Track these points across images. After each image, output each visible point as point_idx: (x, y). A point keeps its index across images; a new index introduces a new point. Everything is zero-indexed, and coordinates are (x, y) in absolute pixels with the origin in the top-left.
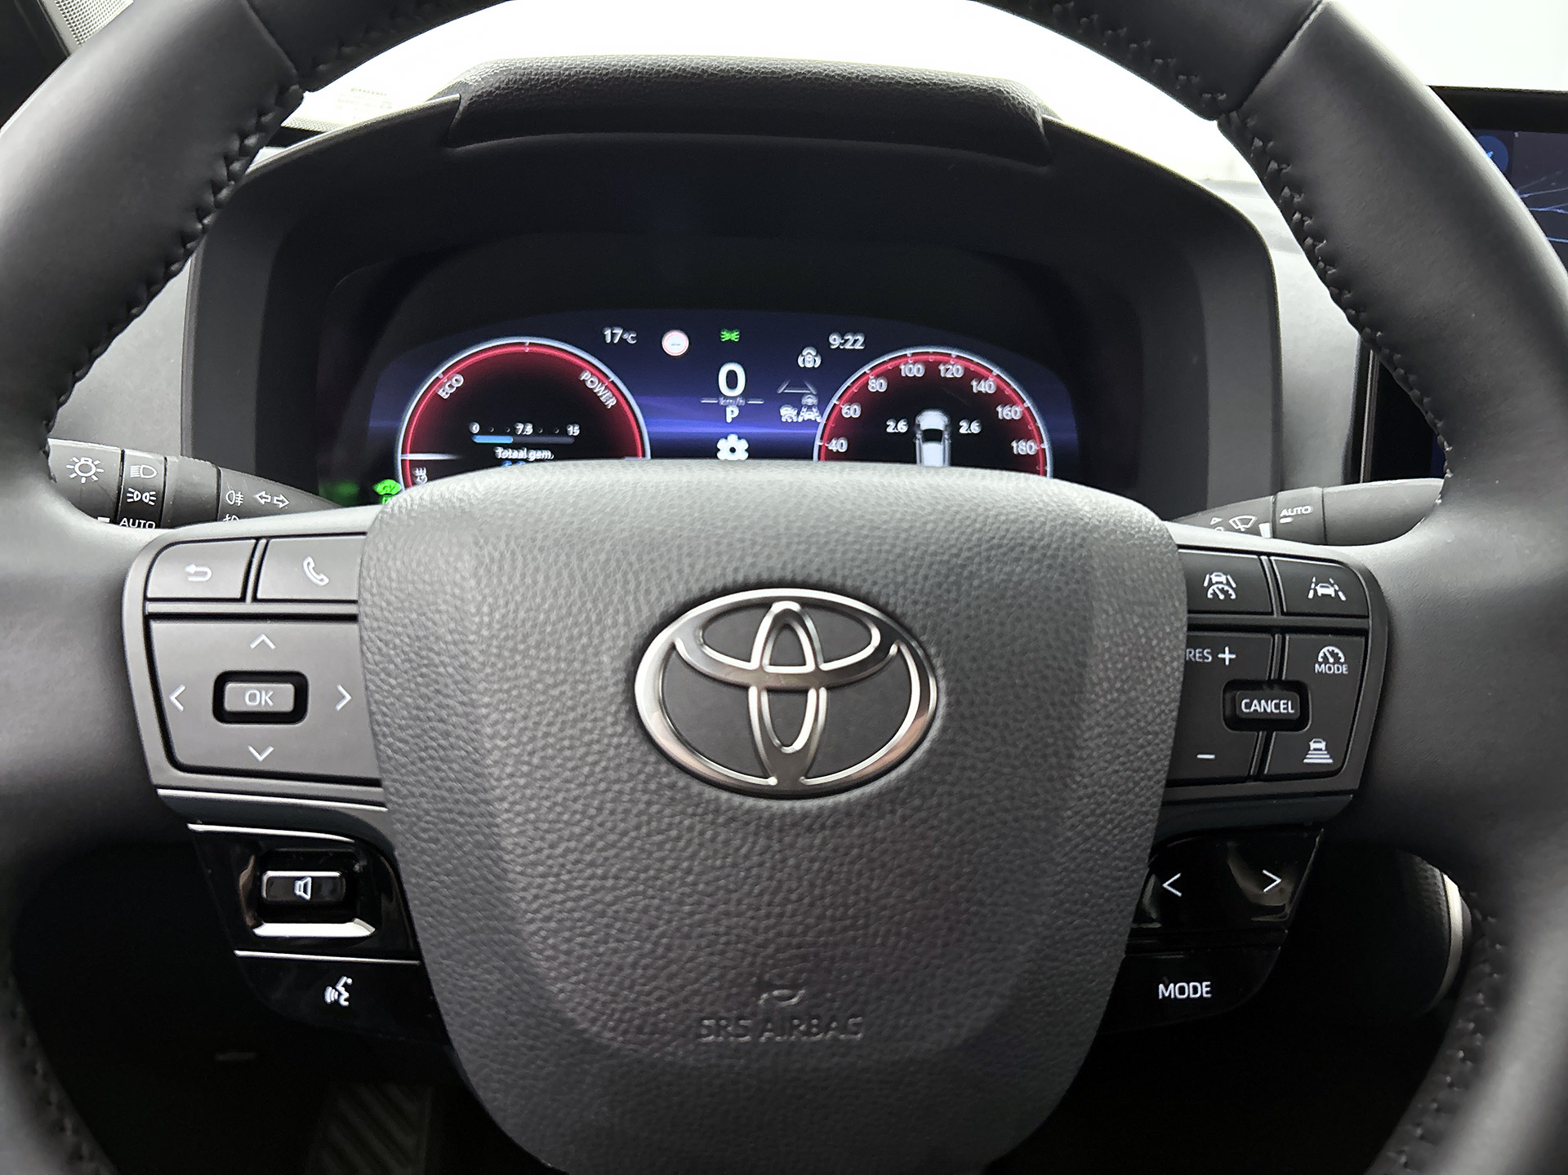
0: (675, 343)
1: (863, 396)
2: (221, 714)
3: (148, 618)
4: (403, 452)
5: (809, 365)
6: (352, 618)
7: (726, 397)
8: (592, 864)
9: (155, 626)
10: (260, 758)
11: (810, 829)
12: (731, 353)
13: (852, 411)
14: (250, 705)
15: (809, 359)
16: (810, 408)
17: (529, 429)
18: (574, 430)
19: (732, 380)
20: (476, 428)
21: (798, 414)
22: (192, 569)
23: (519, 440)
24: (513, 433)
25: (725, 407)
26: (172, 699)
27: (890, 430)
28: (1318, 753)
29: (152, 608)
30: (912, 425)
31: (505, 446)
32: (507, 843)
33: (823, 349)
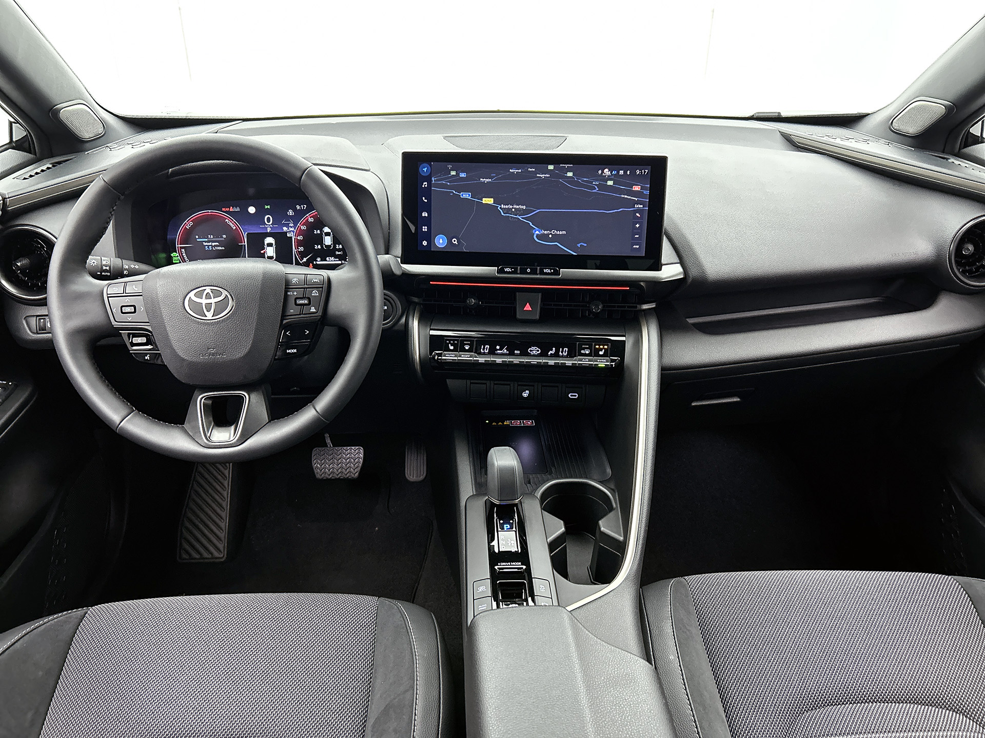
0: (252, 210)
1: (307, 223)
2: (122, 313)
3: (108, 297)
4: (178, 245)
5: (291, 215)
6: (141, 295)
7: (267, 225)
8: (181, 332)
9: (109, 298)
10: (130, 319)
11: (213, 325)
12: (268, 212)
13: (304, 228)
14: (126, 311)
15: (291, 213)
16: (291, 227)
17: (212, 237)
18: (224, 236)
19: (268, 220)
20: (197, 237)
21: (288, 229)
22: (114, 288)
23: (209, 240)
24: (208, 238)
25: (267, 228)
26: (114, 311)
27: (315, 233)
28: (313, 310)
29: (109, 296)
30: (321, 231)
31: (205, 242)
32: (167, 329)
33: (295, 210)
